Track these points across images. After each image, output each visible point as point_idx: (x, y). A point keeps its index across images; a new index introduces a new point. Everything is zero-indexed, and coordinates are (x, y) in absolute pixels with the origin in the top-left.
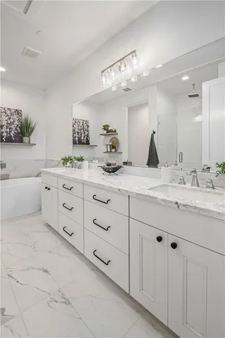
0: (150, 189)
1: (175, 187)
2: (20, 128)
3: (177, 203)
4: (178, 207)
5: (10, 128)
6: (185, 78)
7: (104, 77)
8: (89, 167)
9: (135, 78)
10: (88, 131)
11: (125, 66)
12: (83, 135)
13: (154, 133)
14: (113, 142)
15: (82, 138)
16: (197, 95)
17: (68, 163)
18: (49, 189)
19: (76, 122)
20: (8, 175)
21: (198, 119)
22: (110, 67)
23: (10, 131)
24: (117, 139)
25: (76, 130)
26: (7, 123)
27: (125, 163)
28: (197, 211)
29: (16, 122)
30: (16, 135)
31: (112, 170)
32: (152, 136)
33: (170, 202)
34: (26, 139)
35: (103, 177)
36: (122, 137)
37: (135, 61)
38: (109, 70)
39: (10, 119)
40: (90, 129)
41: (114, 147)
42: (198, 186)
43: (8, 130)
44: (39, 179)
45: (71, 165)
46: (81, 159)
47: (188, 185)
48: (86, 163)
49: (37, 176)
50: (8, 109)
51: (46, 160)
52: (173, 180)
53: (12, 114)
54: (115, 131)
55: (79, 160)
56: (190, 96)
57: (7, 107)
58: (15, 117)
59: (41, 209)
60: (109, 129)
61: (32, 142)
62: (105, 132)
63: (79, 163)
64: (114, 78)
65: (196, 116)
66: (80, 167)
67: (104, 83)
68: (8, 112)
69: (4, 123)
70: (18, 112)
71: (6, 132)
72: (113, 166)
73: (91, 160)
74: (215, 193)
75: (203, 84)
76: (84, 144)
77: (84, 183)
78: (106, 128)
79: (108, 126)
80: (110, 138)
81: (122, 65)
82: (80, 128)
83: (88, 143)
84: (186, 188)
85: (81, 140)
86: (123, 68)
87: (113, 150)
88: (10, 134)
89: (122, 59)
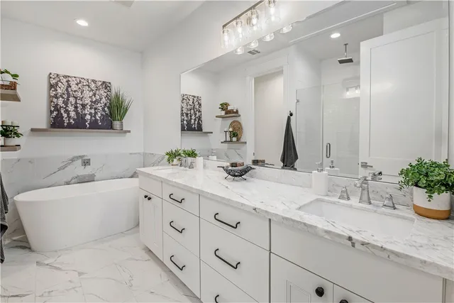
0: (300, 208)
1: (334, 203)
2: (108, 108)
3: (350, 239)
4: (353, 246)
5: (95, 109)
6: (335, 35)
7: (226, 34)
8: (204, 166)
9: (271, 37)
10: (199, 111)
11: (257, 17)
12: (193, 117)
13: (291, 115)
14: (234, 128)
15: (193, 121)
16: (350, 61)
17: (175, 160)
18: (150, 199)
19: (184, 98)
20: (93, 176)
21: (350, 94)
22: (236, 18)
23: (96, 113)
24: (240, 123)
25: (185, 111)
26: (91, 102)
27: (256, 162)
28: (385, 255)
29: (104, 100)
30: (104, 118)
31: (238, 172)
32: (289, 119)
33: (339, 236)
34: (117, 124)
35: (226, 183)
36: (246, 120)
37: (272, 10)
38: (234, 22)
39: (95, 95)
40: (203, 109)
41: (235, 134)
42: (370, 203)
43: (93, 111)
44: (135, 181)
45: (179, 163)
46: (192, 154)
47: (354, 201)
48: (199, 161)
49: (132, 177)
50: (93, 81)
51: (145, 154)
52: (330, 191)
53: (98, 89)
54: (237, 112)
55: (189, 155)
56: (341, 62)
57: (91, 78)
58: (102, 92)
59: (138, 225)
60: (229, 108)
61: (124, 129)
62: (223, 113)
63: (190, 159)
64: (241, 36)
65: (347, 90)
66: (191, 167)
67: (227, 43)
68: (93, 86)
69: (88, 101)
70: (106, 85)
71: (90, 114)
72: (240, 168)
73: (207, 157)
74: (398, 217)
75: (361, 43)
76: (194, 130)
77: (200, 194)
78: (224, 106)
79: (227, 104)
80: (230, 121)
81: (254, 16)
82: (189, 107)
83: (200, 129)
84: (351, 206)
85: (192, 125)
86: (254, 21)
87: (234, 139)
88: (95, 117)
89: (254, 7)
